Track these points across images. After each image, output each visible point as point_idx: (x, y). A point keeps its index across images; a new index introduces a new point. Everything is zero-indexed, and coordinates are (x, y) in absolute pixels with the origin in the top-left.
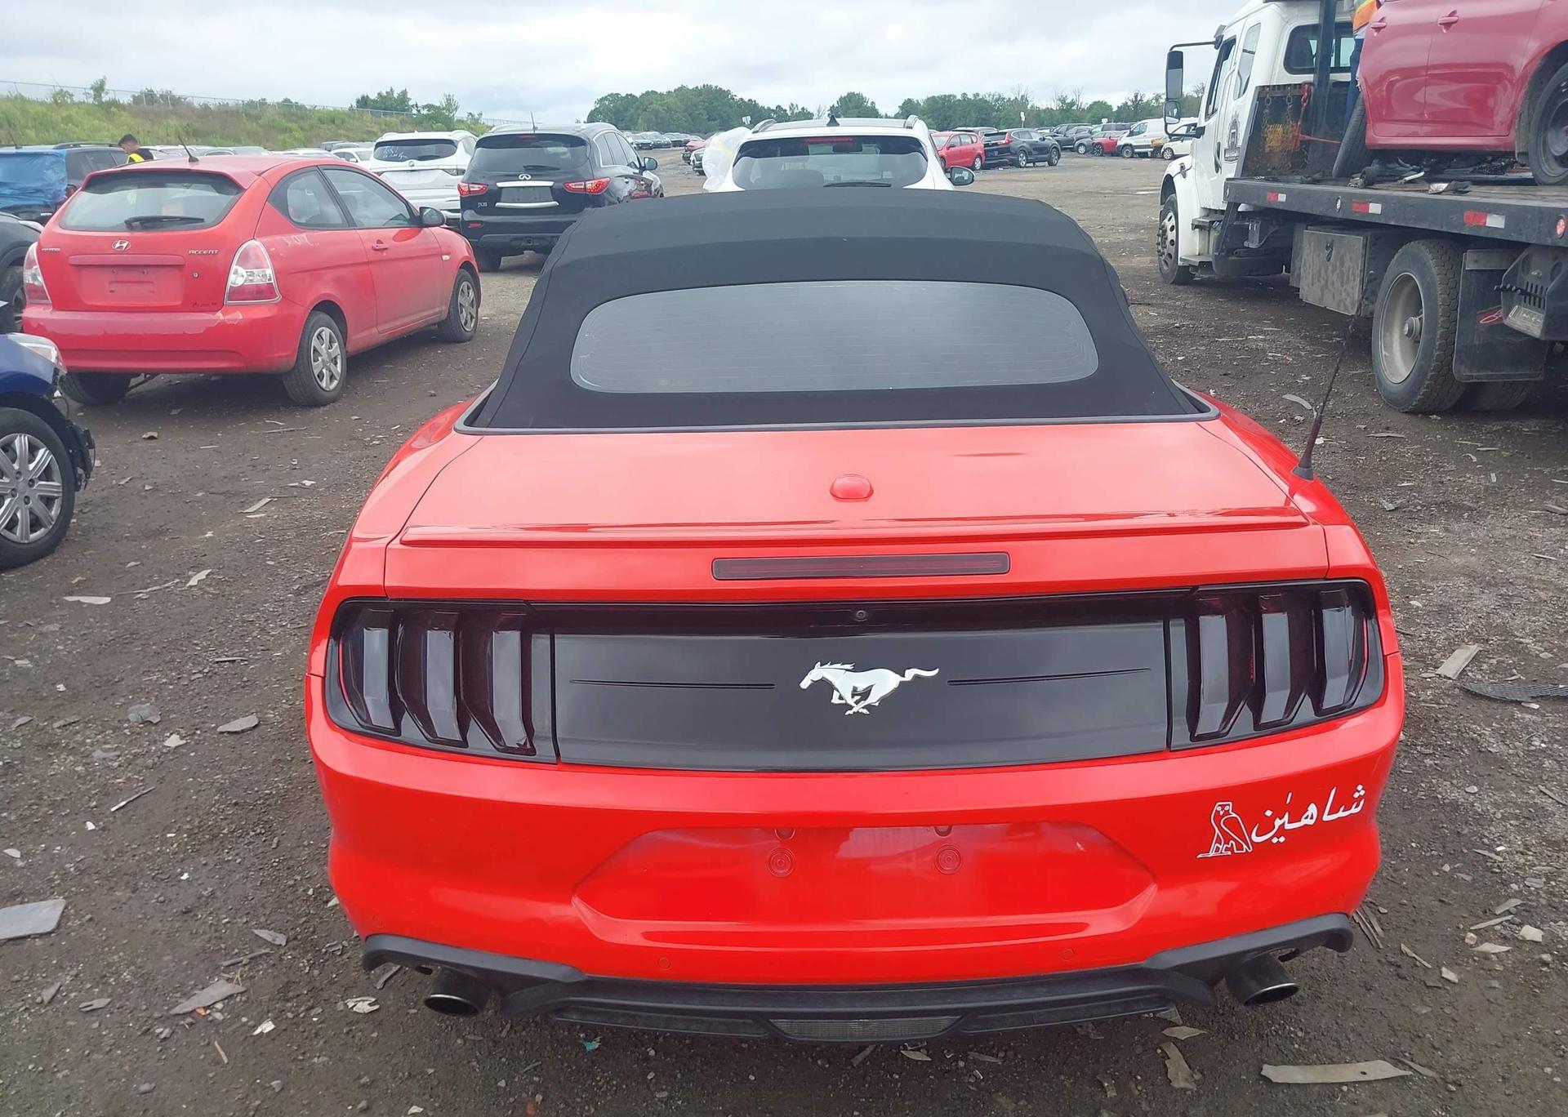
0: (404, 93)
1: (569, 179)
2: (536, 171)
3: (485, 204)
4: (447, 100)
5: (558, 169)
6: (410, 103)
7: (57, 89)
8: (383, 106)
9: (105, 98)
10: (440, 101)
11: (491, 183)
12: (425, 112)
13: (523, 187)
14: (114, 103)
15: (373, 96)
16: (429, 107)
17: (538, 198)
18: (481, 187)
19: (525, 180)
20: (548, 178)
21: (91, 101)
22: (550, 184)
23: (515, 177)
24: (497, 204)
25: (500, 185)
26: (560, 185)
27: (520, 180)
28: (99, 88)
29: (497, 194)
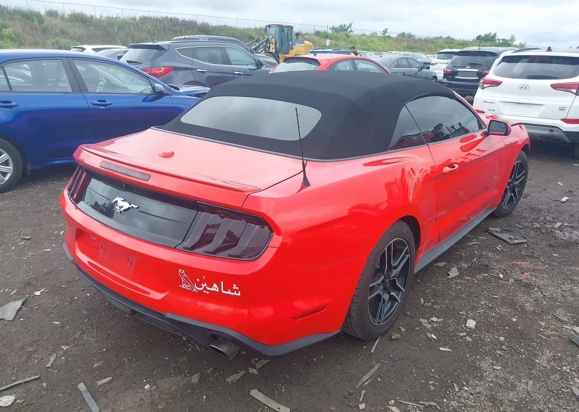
0: (495, 34)
1: (485, 69)
2: (473, 65)
3: (451, 77)
4: (512, 37)
5: (482, 65)
6: (496, 38)
7: (373, 32)
8: (485, 39)
9: (386, 35)
10: (508, 37)
11: (454, 68)
12: (501, 42)
13: (467, 71)
14: (389, 37)
15: (483, 35)
16: (503, 40)
17: (471, 75)
18: (451, 70)
19: (468, 68)
20: (477, 68)
21: (382, 35)
22: (477, 70)
23: (464, 67)
24: (456, 77)
25: (458, 70)
26: (481, 71)
27: (466, 68)
28: (385, 32)
29: (456, 73)
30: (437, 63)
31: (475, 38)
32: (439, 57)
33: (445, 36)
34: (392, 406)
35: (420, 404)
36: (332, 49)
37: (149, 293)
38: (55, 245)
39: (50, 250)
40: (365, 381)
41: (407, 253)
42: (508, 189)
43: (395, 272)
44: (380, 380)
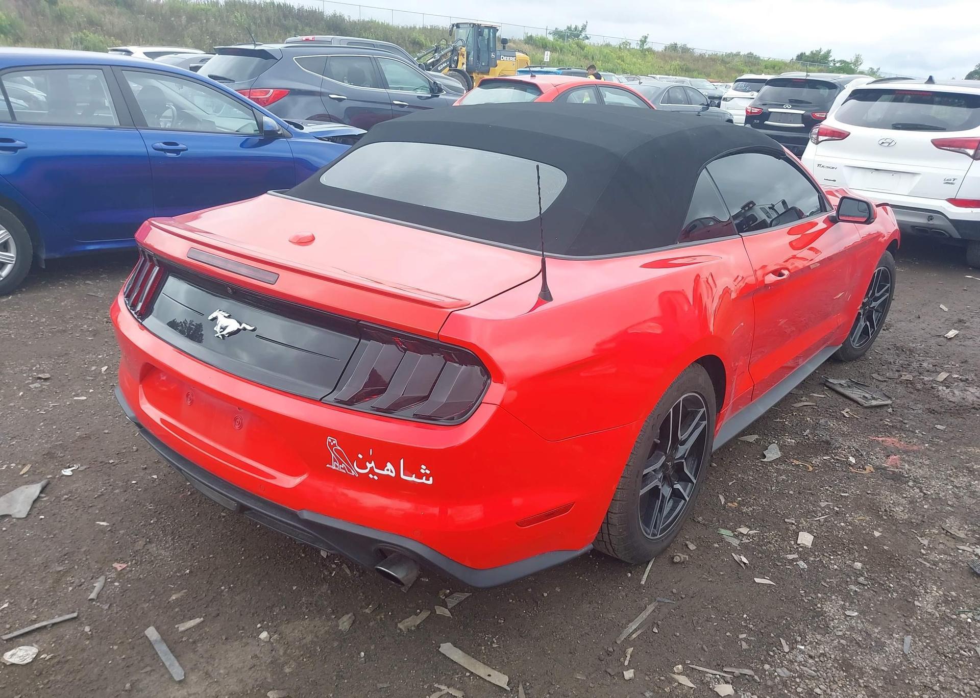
0: (829, 52)
1: (816, 110)
2: (795, 103)
3: (758, 122)
4: (856, 58)
5: (811, 103)
6: (830, 59)
7: (624, 41)
8: (812, 60)
9: (645, 47)
10: (849, 58)
11: (764, 108)
12: (838, 65)
13: (785, 113)
14: (650, 50)
15: (807, 54)
16: (842, 62)
17: (792, 121)
18: (759, 110)
19: (787, 108)
20: (803, 109)
21: (638, 47)
22: (802, 112)
23: (781, 106)
24: (766, 122)
25: (770, 110)
26: (809, 113)
27: (784, 108)
28: (644, 41)
29: (766, 116)
30: (733, 98)
31: (795, 58)
32: (737, 87)
33: (744, 52)
34: (679, 674)
35: (725, 672)
36: (557, 68)
37: (274, 478)
38: (93, 391)
39: (85, 398)
40: (633, 633)
41: (703, 418)
42: (862, 314)
43: (682, 450)
44: (657, 631)
